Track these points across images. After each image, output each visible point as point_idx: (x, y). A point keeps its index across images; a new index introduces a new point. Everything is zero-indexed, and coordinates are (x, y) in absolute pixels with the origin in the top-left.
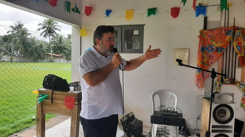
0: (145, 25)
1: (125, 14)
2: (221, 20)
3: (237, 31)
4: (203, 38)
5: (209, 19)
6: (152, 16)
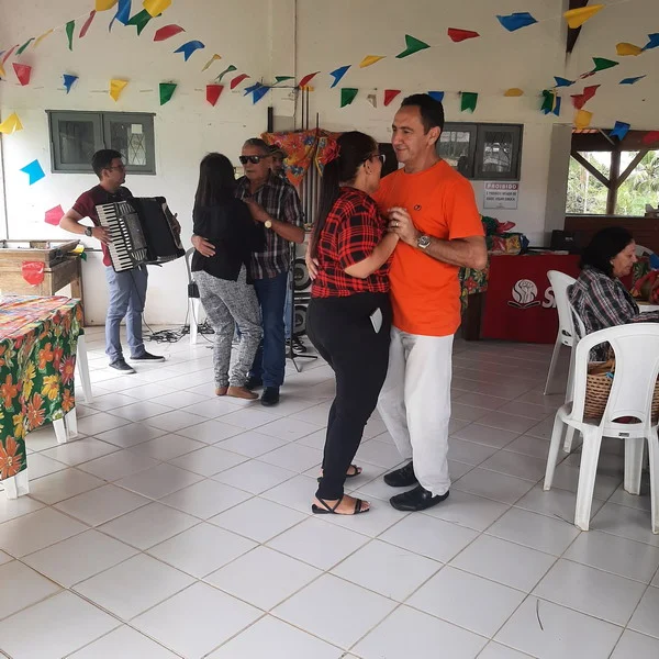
0: (155, 114)
1: (109, 88)
3: (321, 138)
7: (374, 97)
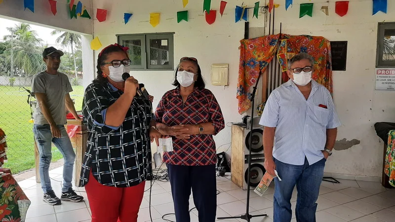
0: (174, 33)
1: (149, 19)
2: (265, 26)
3: (282, 40)
4: (245, 49)
5: (251, 26)
6: (183, 21)
7: (326, 8)
